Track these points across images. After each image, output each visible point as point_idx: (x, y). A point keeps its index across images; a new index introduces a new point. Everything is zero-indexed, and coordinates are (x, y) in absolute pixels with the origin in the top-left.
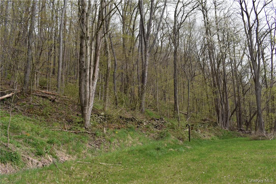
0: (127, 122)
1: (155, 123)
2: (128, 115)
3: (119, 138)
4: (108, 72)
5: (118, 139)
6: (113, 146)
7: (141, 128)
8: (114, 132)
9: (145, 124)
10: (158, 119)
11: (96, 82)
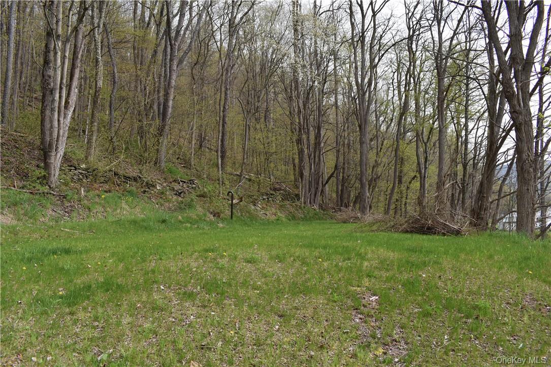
0: (127, 183)
1: (177, 187)
2: (133, 172)
3: (107, 205)
4: (97, 95)
5: (104, 207)
6: (94, 216)
7: (151, 193)
8: (99, 196)
9: (158, 188)
10: (184, 180)
11: (72, 111)
